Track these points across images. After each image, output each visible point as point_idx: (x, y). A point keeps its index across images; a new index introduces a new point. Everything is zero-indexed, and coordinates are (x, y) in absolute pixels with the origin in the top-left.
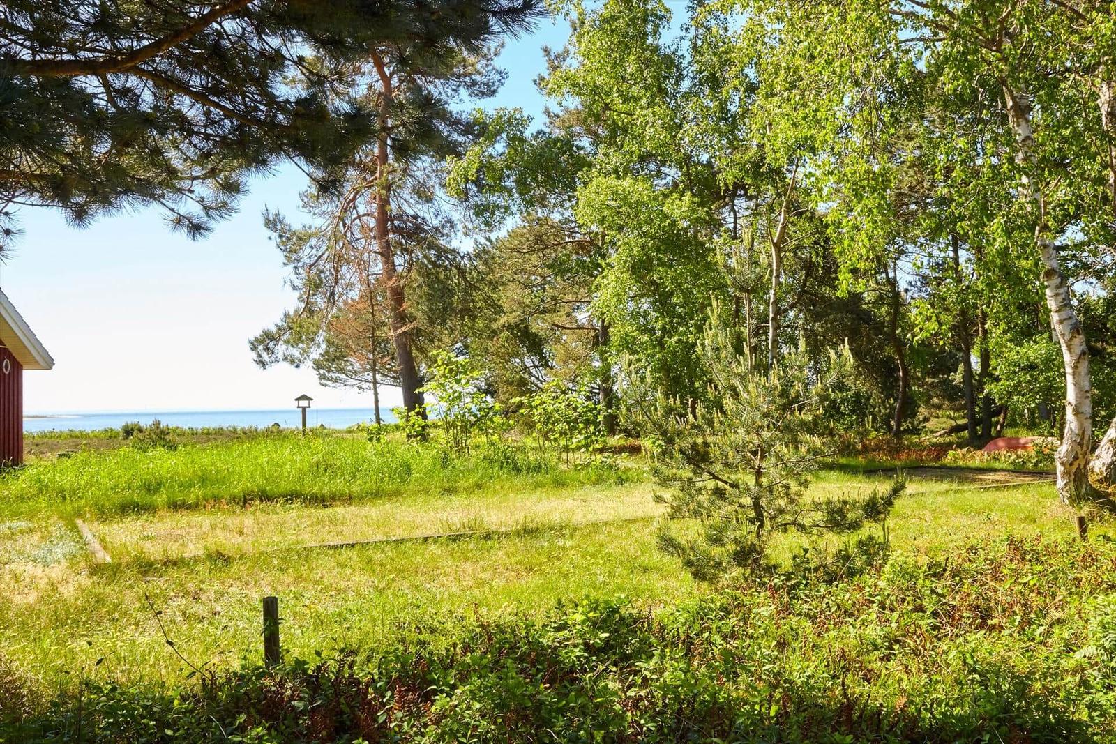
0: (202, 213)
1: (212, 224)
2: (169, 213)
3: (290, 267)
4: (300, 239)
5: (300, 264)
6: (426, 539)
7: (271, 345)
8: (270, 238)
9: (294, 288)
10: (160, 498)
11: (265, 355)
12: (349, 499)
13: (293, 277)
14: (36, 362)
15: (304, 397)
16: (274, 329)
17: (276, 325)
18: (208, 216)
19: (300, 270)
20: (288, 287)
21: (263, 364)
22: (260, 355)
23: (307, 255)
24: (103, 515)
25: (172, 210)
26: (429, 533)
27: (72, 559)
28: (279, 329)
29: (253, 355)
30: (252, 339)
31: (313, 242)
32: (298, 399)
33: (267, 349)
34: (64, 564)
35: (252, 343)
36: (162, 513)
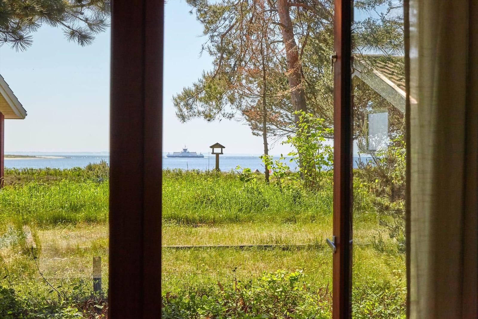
0: (88, 28)
1: (93, 35)
2: (67, 29)
3: (208, 36)
4: (215, 12)
5: (216, 34)
6: (242, 247)
7: (190, 101)
8: (191, 12)
9: (211, 53)
10: (81, 215)
11: (185, 110)
12: (214, 222)
13: (210, 44)
14: (13, 113)
15: (217, 145)
16: (193, 88)
17: (195, 85)
18: (92, 29)
19: (216, 38)
20: (206, 53)
21: (183, 118)
22: (181, 110)
23: (222, 26)
24: (41, 223)
25: (69, 27)
26: (245, 244)
27: (14, 245)
28: (197, 88)
29: (176, 110)
30: (176, 96)
31: (226, 15)
32: (213, 147)
33: (187, 105)
34: (10, 247)
35: (176, 100)
36: (80, 225)
